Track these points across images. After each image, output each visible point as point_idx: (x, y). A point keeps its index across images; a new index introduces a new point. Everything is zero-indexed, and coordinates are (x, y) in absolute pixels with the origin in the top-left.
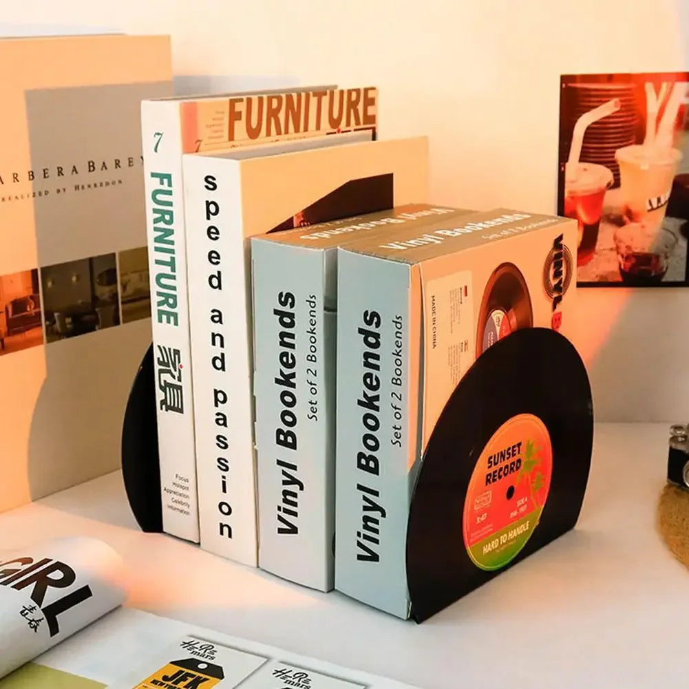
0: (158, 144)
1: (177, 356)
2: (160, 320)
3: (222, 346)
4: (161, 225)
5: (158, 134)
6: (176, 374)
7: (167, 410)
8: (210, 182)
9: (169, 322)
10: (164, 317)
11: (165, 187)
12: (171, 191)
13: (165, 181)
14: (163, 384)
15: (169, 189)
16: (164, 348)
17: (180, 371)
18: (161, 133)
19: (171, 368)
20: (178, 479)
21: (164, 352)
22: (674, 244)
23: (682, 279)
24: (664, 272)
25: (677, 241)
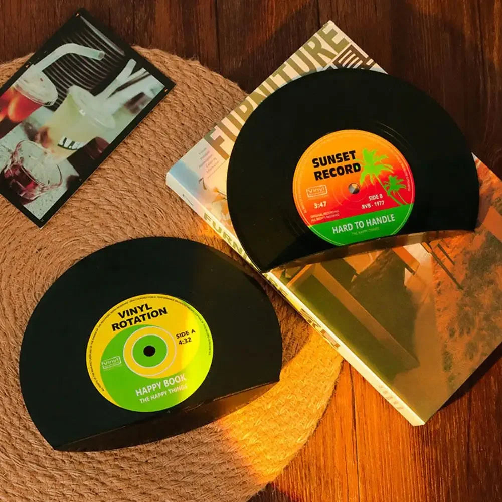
22: (56, 185)
23: (39, 217)
24: (33, 200)
25: (59, 185)
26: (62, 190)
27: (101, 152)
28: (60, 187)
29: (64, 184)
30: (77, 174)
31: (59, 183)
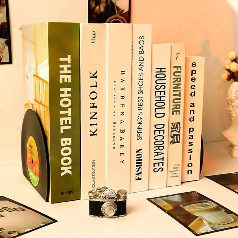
0: (177, 57)
1: (179, 125)
2: (173, 114)
3: (194, 113)
4: (176, 83)
5: (178, 54)
6: (178, 130)
7: (173, 144)
8: (194, 64)
9: (176, 114)
10: (175, 113)
11: (179, 70)
12: (181, 71)
13: (179, 68)
14: (172, 135)
15: (180, 71)
16: (174, 123)
17: (179, 129)
18: (179, 53)
19: (176, 129)
20: (175, 166)
21: (174, 125)
22: (4, 48)
23: (8, 61)
24: (2, 58)
25: (5, 47)
26: (7, 48)
27: (6, 27)
28: (6, 48)
29: (6, 46)
30: (6, 40)
31: (4, 47)
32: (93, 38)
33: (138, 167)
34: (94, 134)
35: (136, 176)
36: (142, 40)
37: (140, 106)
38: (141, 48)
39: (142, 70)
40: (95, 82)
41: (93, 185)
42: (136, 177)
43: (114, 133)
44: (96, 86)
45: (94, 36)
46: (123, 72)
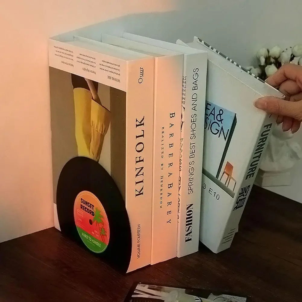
32: (141, 76)
33: (188, 226)
34: (140, 193)
35: (186, 236)
36: (196, 73)
37: (192, 154)
38: (195, 83)
39: (195, 110)
40: (142, 130)
41: (139, 253)
42: (186, 238)
43: (161, 190)
44: (143, 136)
45: (142, 74)
46: (172, 115)
